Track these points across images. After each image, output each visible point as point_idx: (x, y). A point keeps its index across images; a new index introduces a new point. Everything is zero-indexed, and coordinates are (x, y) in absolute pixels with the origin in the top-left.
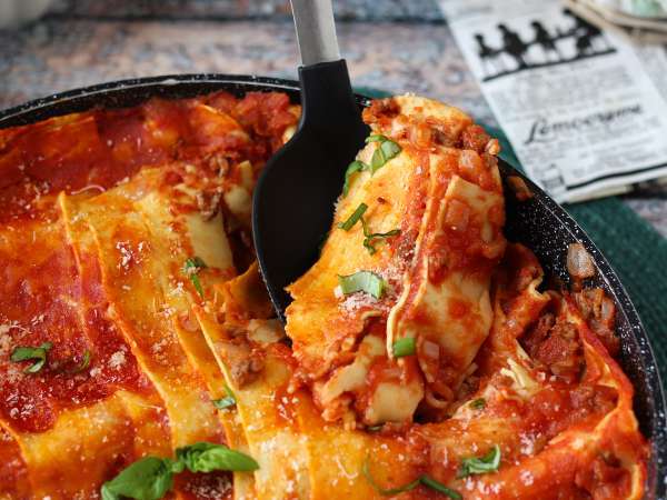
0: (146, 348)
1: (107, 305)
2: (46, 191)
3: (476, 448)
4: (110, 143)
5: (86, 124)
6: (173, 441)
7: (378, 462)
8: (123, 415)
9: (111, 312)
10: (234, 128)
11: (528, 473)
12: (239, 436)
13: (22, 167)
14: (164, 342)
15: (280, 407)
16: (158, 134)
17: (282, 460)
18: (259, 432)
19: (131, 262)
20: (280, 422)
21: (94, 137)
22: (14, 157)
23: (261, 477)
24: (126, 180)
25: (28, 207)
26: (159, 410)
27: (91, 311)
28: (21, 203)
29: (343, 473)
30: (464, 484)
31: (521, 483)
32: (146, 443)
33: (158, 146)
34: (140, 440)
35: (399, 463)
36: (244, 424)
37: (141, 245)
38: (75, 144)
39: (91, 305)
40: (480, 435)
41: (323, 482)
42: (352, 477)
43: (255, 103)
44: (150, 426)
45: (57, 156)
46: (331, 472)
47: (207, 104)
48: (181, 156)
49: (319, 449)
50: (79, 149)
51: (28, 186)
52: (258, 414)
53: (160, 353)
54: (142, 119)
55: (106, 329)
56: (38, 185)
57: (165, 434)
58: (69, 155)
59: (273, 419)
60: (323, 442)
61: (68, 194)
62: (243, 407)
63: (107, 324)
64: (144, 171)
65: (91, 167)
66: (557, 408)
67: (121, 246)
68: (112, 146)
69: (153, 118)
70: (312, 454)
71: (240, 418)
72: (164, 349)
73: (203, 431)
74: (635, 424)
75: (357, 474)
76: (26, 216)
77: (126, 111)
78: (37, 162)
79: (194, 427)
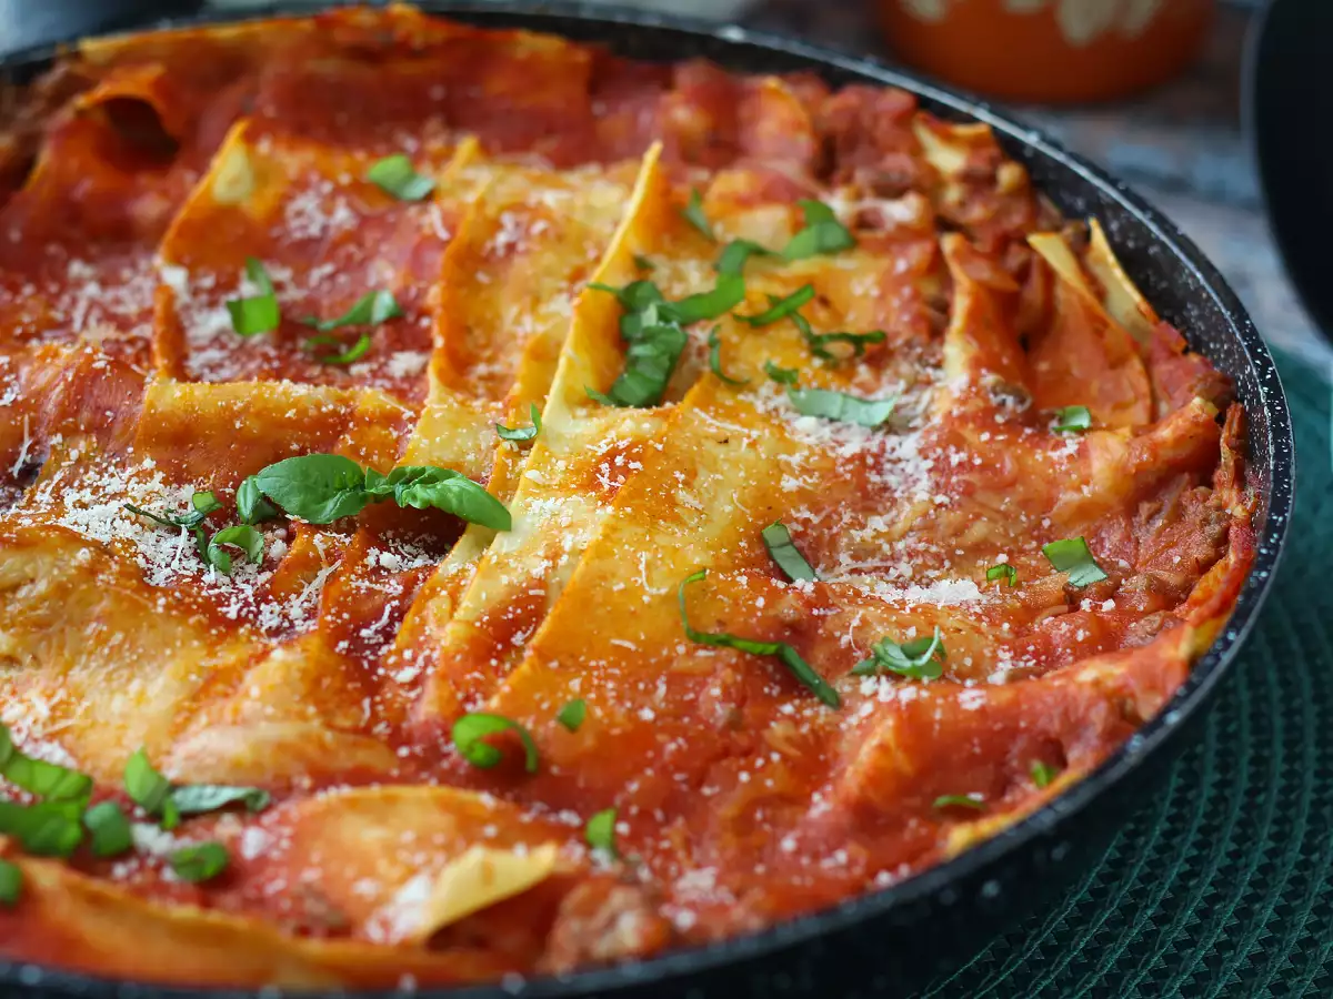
3: (911, 635)
4: (598, 109)
5: (571, 64)
7: (715, 593)
11: (976, 694)
14: (497, 367)
15: (605, 466)
17: (552, 529)
18: (546, 487)
19: (511, 247)
20: (589, 485)
23: (504, 543)
26: (408, 415)
29: (642, 579)
30: (859, 685)
32: (355, 448)
34: (348, 440)
35: (752, 608)
37: (541, 226)
39: (411, 280)
41: (597, 578)
42: (654, 591)
43: (856, 102)
44: (379, 430)
46: (622, 572)
48: (701, 160)
49: (623, 535)
52: (561, 465)
53: (481, 378)
54: (668, 85)
55: (416, 319)
57: (395, 448)
59: (580, 477)
60: (639, 530)
62: (543, 449)
63: (421, 314)
68: (601, 115)
69: (683, 91)
70: (606, 535)
71: (527, 462)
72: (491, 377)
75: (663, 591)
79: (446, 454)
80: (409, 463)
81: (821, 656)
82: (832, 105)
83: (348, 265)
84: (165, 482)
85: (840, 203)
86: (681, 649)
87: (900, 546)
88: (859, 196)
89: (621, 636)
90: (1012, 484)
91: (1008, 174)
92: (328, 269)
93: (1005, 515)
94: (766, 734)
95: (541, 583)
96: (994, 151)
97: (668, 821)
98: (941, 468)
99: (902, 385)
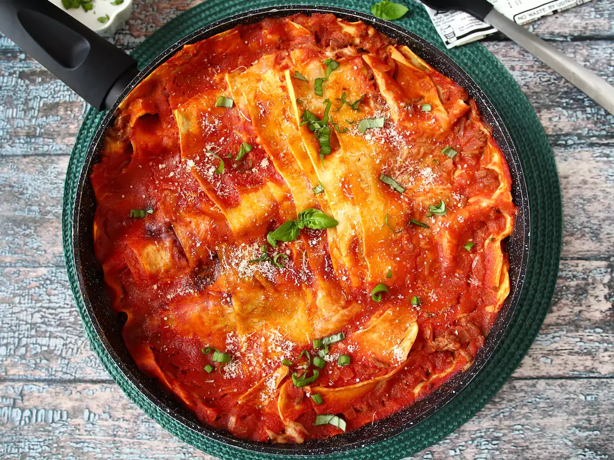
0: (276, 156)
1: (257, 137)
2: (219, 71)
3: (434, 201)
4: (246, 42)
5: (234, 35)
6: (297, 210)
7: (392, 216)
8: (272, 199)
9: (258, 140)
10: (307, 33)
11: (461, 217)
12: (326, 206)
13: (206, 60)
14: (285, 151)
15: (344, 190)
16: (269, 37)
17: (348, 219)
18: (336, 204)
19: (264, 112)
20: (345, 198)
21: (239, 40)
22: (201, 56)
23: (340, 228)
24: (256, 62)
25: (212, 82)
26: (289, 195)
27: (249, 139)
28: (208, 79)
29: (377, 224)
30: (430, 221)
31: (458, 222)
32: (285, 213)
33: (270, 43)
34: (281, 212)
35: (401, 215)
36: (328, 200)
37: (268, 103)
38: (230, 45)
39: (248, 136)
40: (435, 194)
41: (368, 230)
42: (381, 226)
43: (317, 19)
44: (286, 203)
45: (222, 53)
46: (371, 225)
47: (293, 21)
48: (282, 48)
49: (365, 212)
50: (232, 47)
51: (210, 69)
52: (334, 195)
53: (284, 157)
54: (261, 28)
55: (257, 147)
56: (214, 67)
57: (293, 206)
58: (228, 51)
59: (342, 196)
60: (366, 209)
61: (229, 73)
62: (327, 192)
63: (257, 145)
64: (264, 57)
65: (239, 55)
66: (468, 183)
67: (259, 104)
68: (248, 44)
69: (266, 29)
70: (362, 216)
71: (326, 197)
72: (285, 155)
73: (309, 204)
74: (511, 199)
75: (383, 224)
76: (211, 87)
77: (253, 26)
78: (213, 57)
79: (306, 202)
80: (299, 210)
81: (418, 216)
82: (311, 21)
83: (227, 136)
84: (250, 246)
85: (329, 54)
86: (393, 236)
87: (407, 163)
88: (333, 49)
89: (379, 240)
90: (423, 134)
91: (371, 32)
92: (223, 138)
93: (425, 142)
94: (421, 245)
95: (355, 236)
96: (364, 26)
97: (417, 283)
98: (405, 136)
99: (380, 111)
